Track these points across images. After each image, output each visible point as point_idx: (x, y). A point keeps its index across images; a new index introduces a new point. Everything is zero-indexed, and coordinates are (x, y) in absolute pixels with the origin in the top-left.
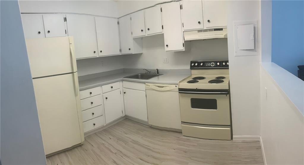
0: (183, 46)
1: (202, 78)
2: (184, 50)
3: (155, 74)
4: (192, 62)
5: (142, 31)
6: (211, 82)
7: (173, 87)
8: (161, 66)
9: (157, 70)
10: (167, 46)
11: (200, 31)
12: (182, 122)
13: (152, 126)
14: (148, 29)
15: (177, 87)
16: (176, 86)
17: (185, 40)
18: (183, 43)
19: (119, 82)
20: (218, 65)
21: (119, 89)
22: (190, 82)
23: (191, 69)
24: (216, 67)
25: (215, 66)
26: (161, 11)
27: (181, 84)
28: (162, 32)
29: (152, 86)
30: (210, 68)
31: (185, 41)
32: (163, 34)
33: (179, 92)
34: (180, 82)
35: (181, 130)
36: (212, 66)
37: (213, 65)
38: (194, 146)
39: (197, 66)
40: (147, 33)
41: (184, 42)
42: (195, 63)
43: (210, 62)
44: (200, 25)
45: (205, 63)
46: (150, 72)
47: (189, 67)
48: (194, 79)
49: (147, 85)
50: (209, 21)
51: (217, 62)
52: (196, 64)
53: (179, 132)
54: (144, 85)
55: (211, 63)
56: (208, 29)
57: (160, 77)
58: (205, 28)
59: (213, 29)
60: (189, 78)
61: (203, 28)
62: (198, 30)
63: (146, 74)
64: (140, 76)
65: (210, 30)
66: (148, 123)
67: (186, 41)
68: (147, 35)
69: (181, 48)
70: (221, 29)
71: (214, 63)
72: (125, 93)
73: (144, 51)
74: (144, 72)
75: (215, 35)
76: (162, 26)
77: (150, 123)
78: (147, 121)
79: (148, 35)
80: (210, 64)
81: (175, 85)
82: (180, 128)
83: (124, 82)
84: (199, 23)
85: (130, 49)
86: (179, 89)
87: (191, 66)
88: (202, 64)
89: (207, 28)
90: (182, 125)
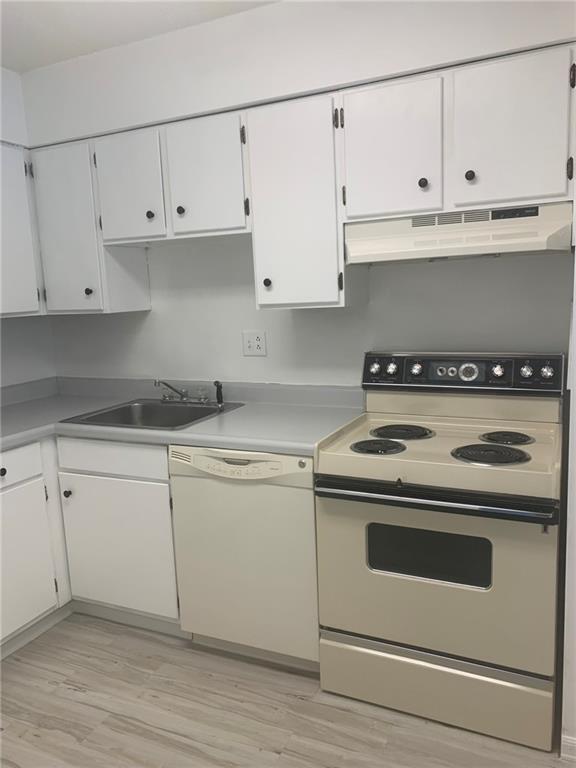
0: (341, 287)
1: (420, 433)
2: (342, 305)
3: (208, 404)
4: (370, 359)
5: (150, 215)
6: (465, 454)
7: (289, 465)
8: (234, 370)
9: (218, 385)
10: (267, 283)
11: (421, 220)
12: (321, 627)
13: (195, 641)
14: (181, 210)
15: (309, 469)
16: (302, 465)
17: (350, 261)
18: (341, 276)
19: (38, 445)
20: (497, 377)
21: (41, 479)
22: (363, 447)
23: (365, 387)
24: (486, 385)
25: (483, 380)
26: (243, 140)
27: (326, 453)
28: (244, 228)
29: (199, 459)
30: (454, 387)
31: (350, 267)
32: (250, 234)
33: (317, 493)
34: (321, 446)
35: (317, 664)
36: (466, 379)
37: (469, 373)
38: (374, 745)
39: (395, 374)
40: (170, 228)
41: (342, 270)
42: (384, 360)
43: (459, 361)
44: (426, 194)
45: (434, 365)
46: (182, 396)
47: (356, 379)
48: (379, 435)
49: (176, 454)
50: (470, 176)
51: (490, 363)
52: (392, 368)
53: (308, 672)
54: (161, 454)
55: (463, 367)
56: (466, 213)
57: (228, 416)
58: (449, 208)
59: (487, 211)
60: (356, 430)
61: (439, 205)
62: (414, 218)
63: (163, 401)
64: (137, 415)
65: (474, 216)
66: (180, 626)
67: (352, 264)
68: (171, 237)
69: (331, 295)
70: (532, 211)
71: (474, 366)
72: (68, 494)
73: (158, 304)
74: (157, 395)
75: (496, 237)
76: (247, 203)
77: (188, 627)
78: (174, 615)
79: (177, 234)
80: (458, 369)
81: (298, 459)
82: (312, 656)
83: (63, 443)
84: (423, 183)
85: (88, 292)
86: (316, 476)
87: (367, 376)
88: (416, 369)
89: (458, 206)
90: (322, 641)
